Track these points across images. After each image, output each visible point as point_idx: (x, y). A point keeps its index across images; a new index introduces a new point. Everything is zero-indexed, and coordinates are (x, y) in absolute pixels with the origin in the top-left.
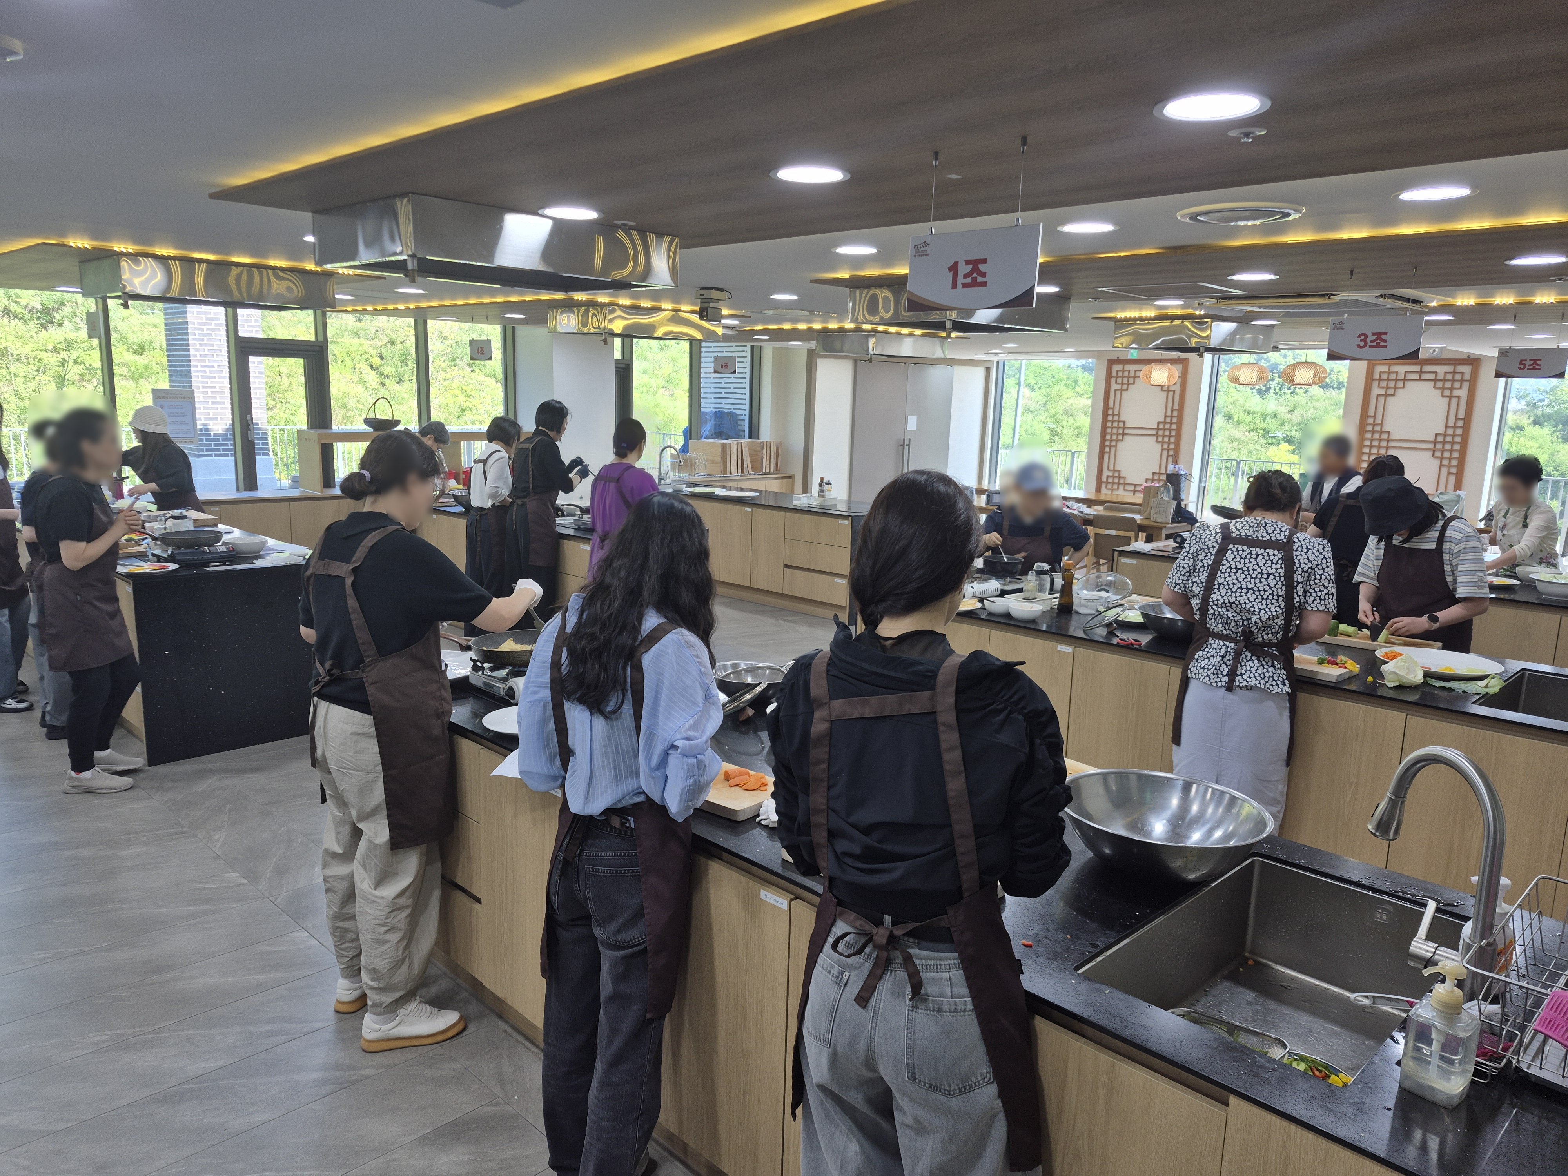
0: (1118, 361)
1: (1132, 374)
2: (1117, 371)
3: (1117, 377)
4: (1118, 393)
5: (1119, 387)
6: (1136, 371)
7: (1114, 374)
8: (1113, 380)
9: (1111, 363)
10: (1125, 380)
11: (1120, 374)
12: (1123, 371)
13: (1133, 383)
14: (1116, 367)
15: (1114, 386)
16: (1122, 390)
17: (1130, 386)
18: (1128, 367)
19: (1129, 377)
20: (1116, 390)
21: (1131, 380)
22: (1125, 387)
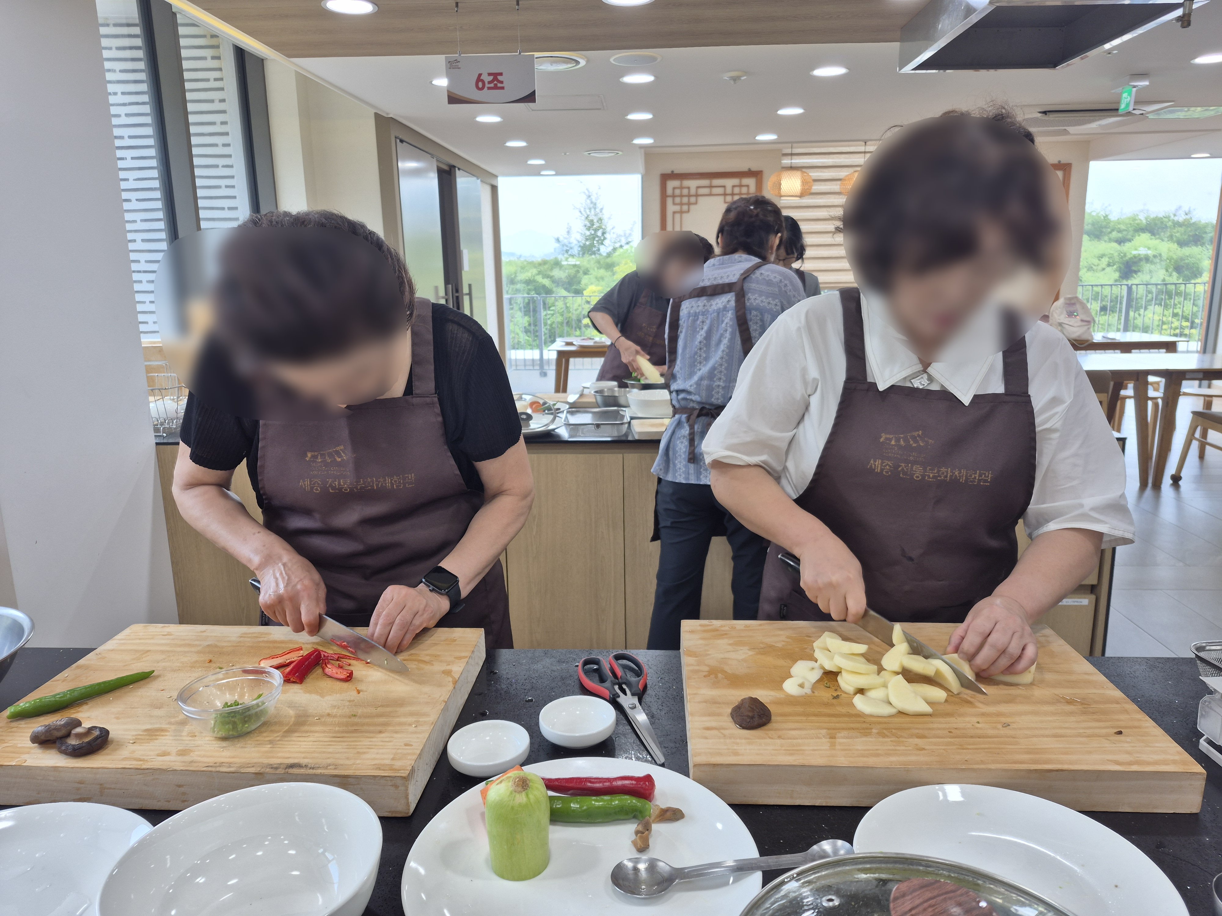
0: (673, 176)
1: (693, 191)
2: (674, 188)
3: (674, 196)
4: (677, 216)
5: (677, 208)
6: (698, 187)
7: (669, 191)
8: (669, 201)
9: (665, 178)
10: (685, 200)
11: (677, 192)
12: (681, 188)
13: (696, 203)
14: (671, 184)
15: (671, 208)
16: (681, 212)
17: (692, 207)
18: (686, 183)
19: (689, 196)
20: (674, 213)
21: (693, 199)
22: (685, 208)
